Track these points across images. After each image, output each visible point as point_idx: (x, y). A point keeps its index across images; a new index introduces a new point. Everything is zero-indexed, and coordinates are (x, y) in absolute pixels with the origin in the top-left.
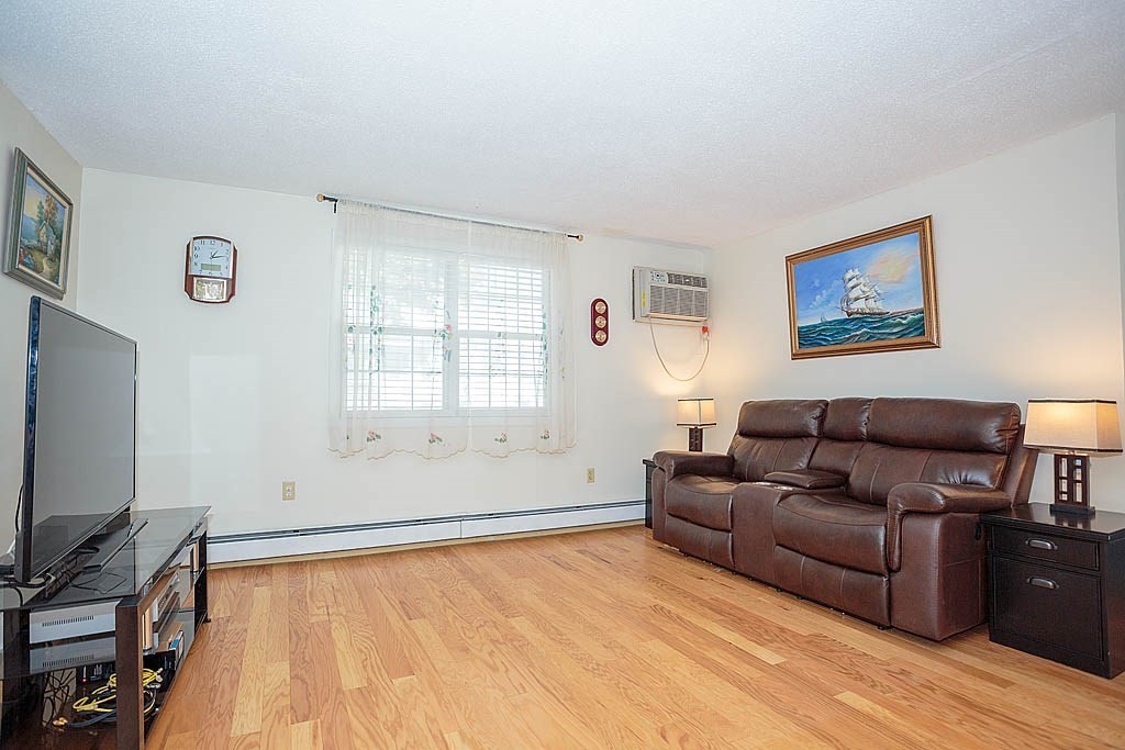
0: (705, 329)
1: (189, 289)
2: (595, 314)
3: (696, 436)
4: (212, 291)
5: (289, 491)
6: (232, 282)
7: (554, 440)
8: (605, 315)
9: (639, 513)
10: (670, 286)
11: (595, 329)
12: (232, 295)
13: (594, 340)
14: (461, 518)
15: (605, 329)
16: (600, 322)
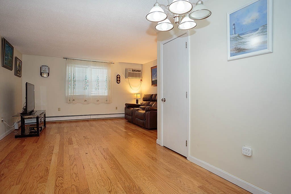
0: (141, 80)
1: (41, 75)
2: (117, 78)
3: (137, 101)
4: (45, 75)
5: (59, 109)
6: (48, 74)
7: (108, 101)
8: (120, 78)
9: (123, 116)
10: (133, 72)
11: (117, 80)
12: (49, 75)
13: (117, 83)
14: (91, 115)
15: (120, 81)
16: (118, 79)
